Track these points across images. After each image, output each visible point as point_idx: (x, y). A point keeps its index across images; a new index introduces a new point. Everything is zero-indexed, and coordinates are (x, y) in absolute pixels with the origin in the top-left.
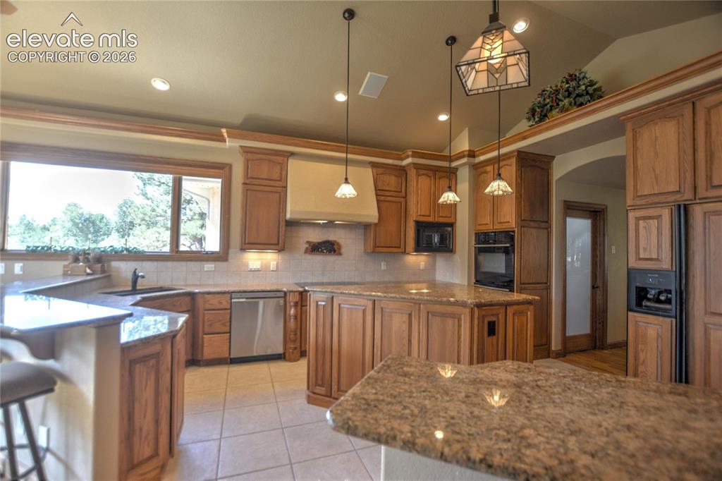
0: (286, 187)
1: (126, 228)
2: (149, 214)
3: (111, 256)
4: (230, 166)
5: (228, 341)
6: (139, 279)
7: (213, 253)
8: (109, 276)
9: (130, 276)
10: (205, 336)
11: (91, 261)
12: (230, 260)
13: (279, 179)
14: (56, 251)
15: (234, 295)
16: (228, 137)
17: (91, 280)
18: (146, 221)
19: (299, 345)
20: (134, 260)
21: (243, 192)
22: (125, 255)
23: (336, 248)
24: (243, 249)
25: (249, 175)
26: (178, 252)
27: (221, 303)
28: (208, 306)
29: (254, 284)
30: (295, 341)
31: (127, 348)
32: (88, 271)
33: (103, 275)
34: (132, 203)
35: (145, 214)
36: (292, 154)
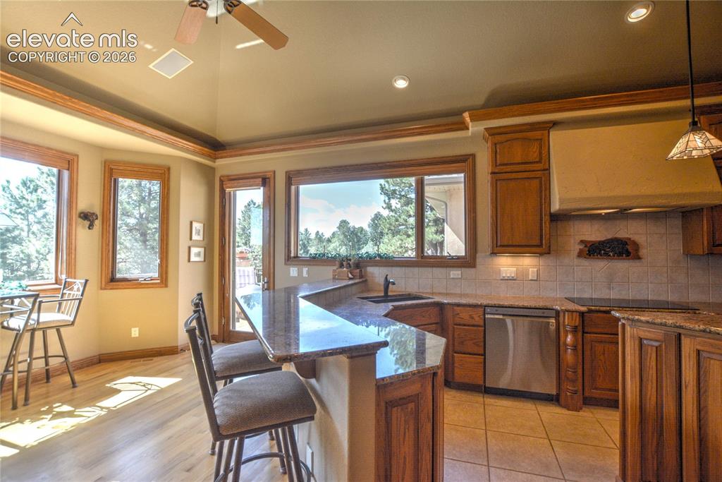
0: (548, 169)
1: (377, 238)
2: (394, 224)
3: (367, 262)
4: (473, 156)
5: (482, 365)
6: (390, 285)
7: (459, 258)
8: (366, 281)
9: (382, 281)
10: (455, 354)
11: (352, 266)
12: (478, 266)
13: (537, 160)
14: (328, 257)
15: (488, 310)
16: (471, 121)
17: (352, 285)
18: (392, 230)
19: (581, 388)
20: (385, 266)
21: (492, 184)
22: (378, 260)
23: (630, 250)
24: (494, 253)
25: (498, 162)
26: (423, 257)
27: (473, 318)
28: (458, 320)
29: (507, 296)
30: (574, 381)
31: (383, 386)
32: (350, 276)
33: (361, 280)
34: (381, 216)
35: (391, 224)
36: (555, 124)
